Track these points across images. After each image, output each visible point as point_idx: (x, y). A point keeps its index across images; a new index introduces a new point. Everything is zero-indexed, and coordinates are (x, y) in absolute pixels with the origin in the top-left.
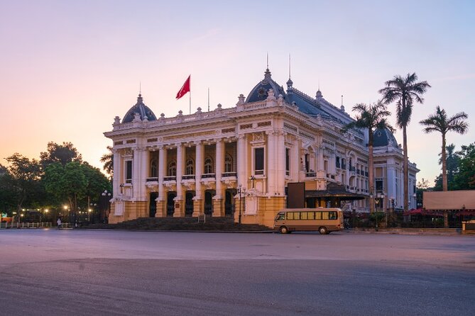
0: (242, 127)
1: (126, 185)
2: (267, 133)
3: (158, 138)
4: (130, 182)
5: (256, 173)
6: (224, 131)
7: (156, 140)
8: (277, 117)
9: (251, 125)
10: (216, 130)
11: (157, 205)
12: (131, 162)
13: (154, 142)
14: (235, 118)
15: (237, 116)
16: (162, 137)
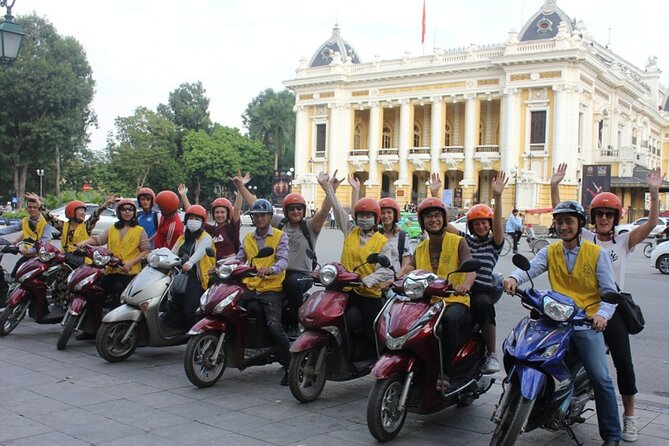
0: (513, 78)
1: (315, 159)
2: (554, 88)
3: (371, 90)
4: (322, 155)
5: (532, 148)
6: (481, 83)
7: (366, 93)
8: (572, 65)
9: (529, 75)
10: (467, 80)
11: (367, 191)
12: (324, 125)
13: (364, 97)
14: (504, 64)
15: (507, 61)
16: (376, 89)
